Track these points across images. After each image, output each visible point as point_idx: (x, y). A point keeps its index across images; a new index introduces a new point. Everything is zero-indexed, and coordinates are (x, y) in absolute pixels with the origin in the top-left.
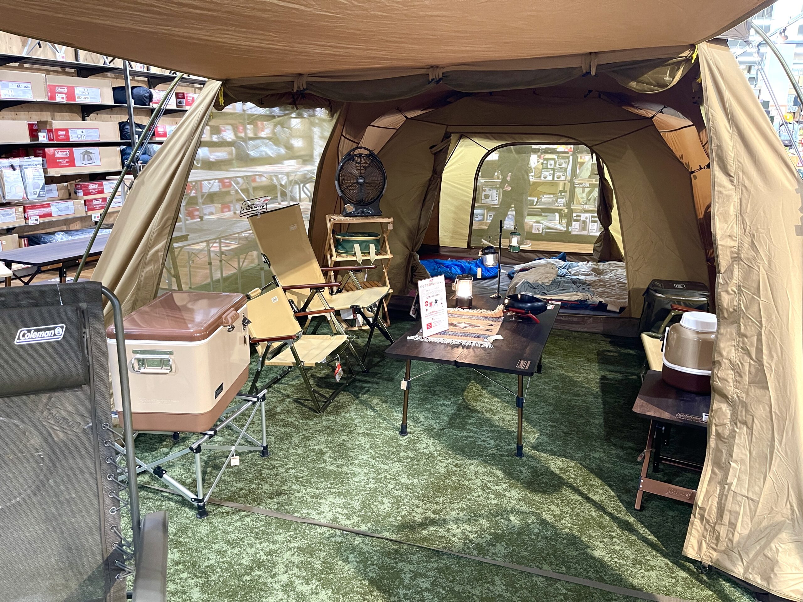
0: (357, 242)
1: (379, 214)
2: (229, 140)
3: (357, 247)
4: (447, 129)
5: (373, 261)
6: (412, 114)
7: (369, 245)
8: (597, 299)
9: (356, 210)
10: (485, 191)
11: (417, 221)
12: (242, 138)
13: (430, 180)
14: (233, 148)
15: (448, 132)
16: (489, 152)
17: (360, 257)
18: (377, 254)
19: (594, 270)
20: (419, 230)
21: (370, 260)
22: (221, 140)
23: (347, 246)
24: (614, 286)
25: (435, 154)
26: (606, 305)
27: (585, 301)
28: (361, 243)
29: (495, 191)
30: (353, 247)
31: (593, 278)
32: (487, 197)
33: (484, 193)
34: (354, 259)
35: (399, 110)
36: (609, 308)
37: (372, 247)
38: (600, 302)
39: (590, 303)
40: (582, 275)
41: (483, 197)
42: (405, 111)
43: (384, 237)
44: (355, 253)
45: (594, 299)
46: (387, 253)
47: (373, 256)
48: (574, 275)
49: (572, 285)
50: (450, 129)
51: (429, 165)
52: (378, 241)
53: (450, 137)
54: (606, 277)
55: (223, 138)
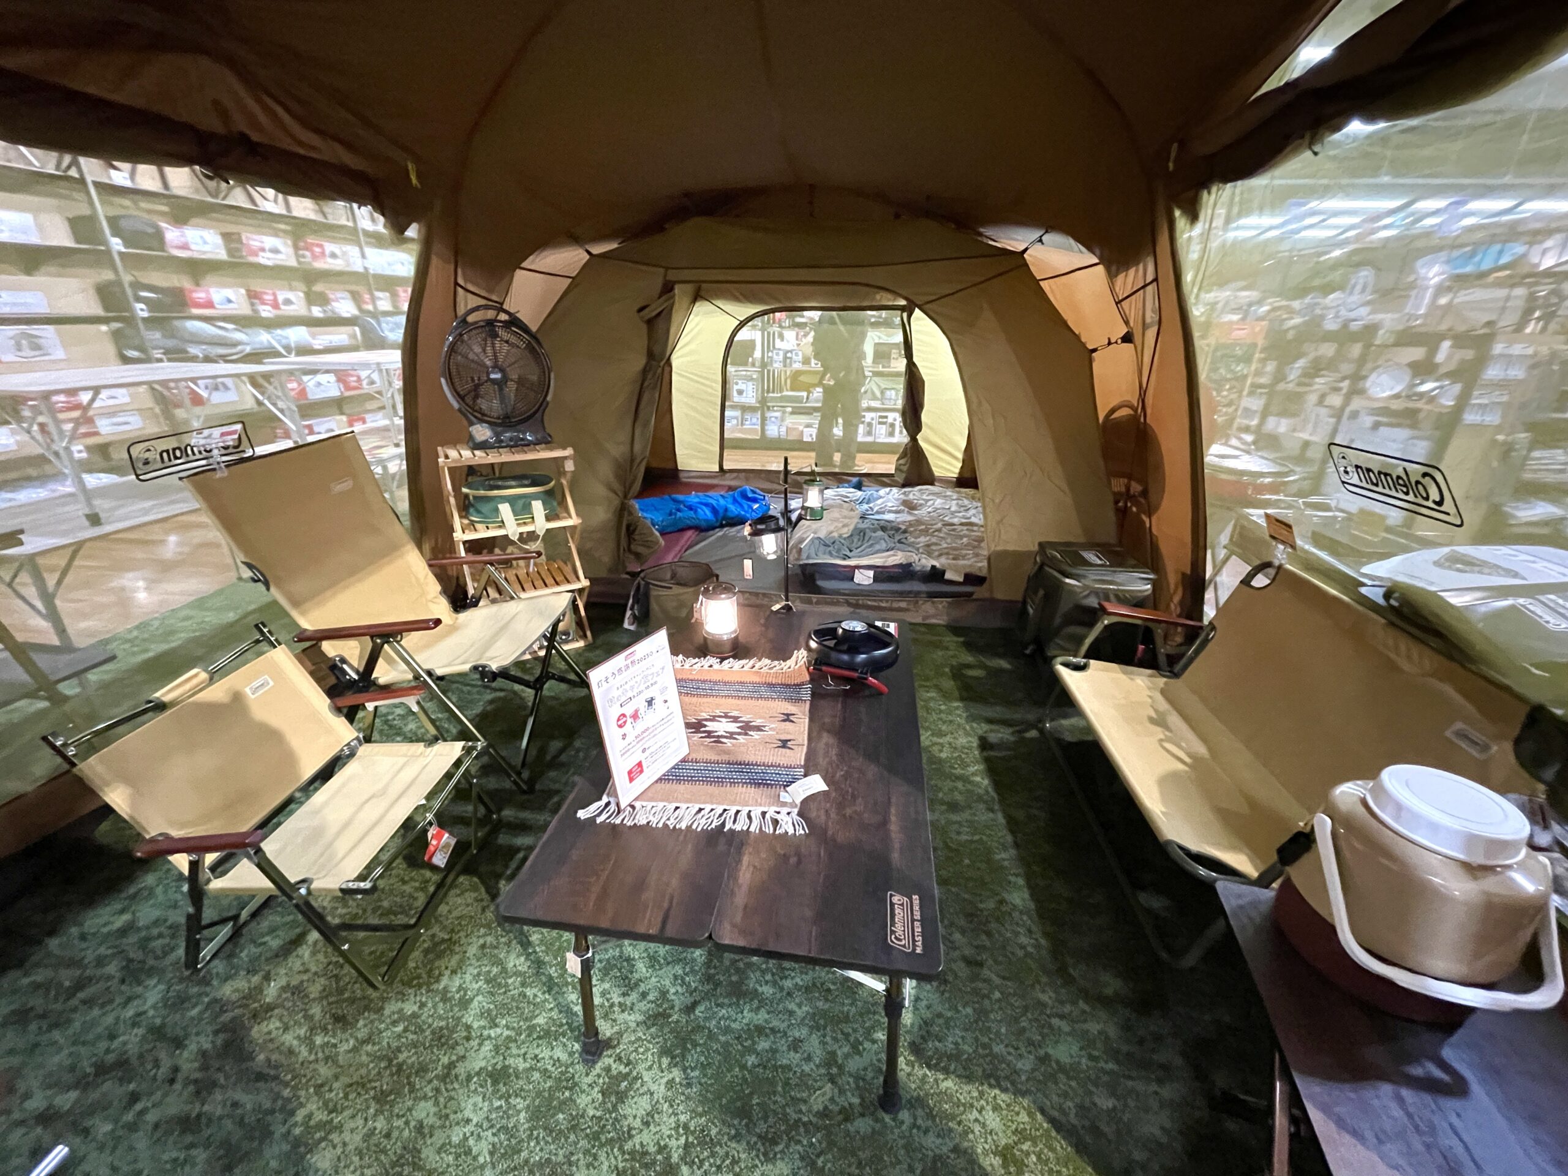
0: (504, 499)
1: (546, 441)
2: (348, 315)
3: (505, 509)
4: (665, 276)
5: (541, 533)
6: (598, 249)
7: (530, 504)
8: (927, 563)
9: (497, 435)
10: (737, 384)
11: (628, 447)
12: (369, 312)
13: (645, 371)
14: (357, 329)
15: (670, 281)
16: (742, 324)
17: (512, 529)
18: (548, 518)
19: (906, 503)
20: (632, 460)
21: (534, 532)
22: (330, 314)
23: (485, 508)
24: (939, 530)
25: (650, 322)
26: (943, 572)
27: (910, 565)
28: (512, 500)
29: (750, 384)
30: (497, 510)
31: (905, 517)
32: (740, 392)
33: (736, 387)
34: (501, 532)
35: (575, 239)
36: (948, 576)
37: (538, 507)
38: (933, 567)
39: (918, 568)
40: (890, 512)
41: (735, 394)
42: (587, 243)
43: (562, 484)
44: (502, 522)
45: (923, 561)
46: (570, 516)
47: (540, 524)
48: (878, 513)
49: (880, 533)
50: (672, 275)
51: (641, 343)
52: (550, 493)
53: (672, 289)
54: (921, 513)
55: (333, 312)
